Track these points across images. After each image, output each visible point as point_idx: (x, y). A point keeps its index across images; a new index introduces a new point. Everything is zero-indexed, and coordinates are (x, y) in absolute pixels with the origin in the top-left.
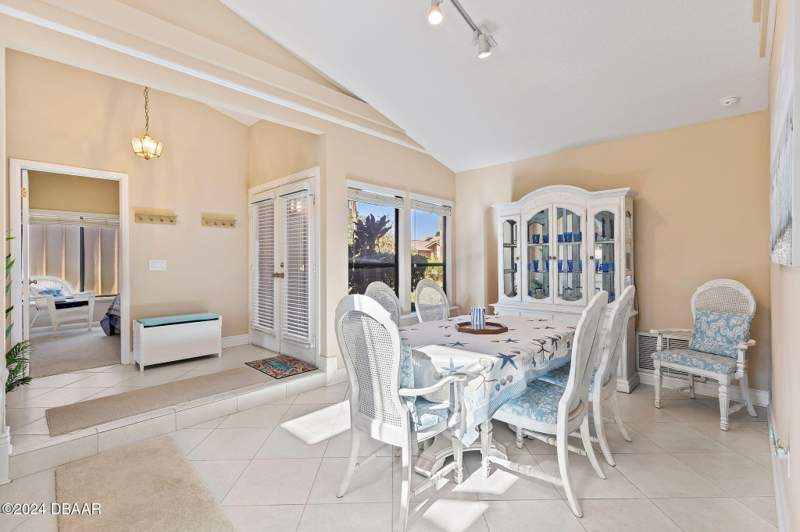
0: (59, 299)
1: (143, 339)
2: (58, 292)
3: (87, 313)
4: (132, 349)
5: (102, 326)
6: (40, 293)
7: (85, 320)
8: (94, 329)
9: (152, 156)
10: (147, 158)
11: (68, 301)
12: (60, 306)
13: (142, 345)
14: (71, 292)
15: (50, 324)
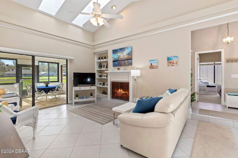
0: (208, 85)
1: (227, 99)
2: (208, 83)
3: (215, 89)
4: (225, 101)
5: (219, 94)
6: (204, 83)
7: (214, 91)
8: (217, 94)
9: (230, 42)
10: (228, 43)
11: (210, 85)
12: (208, 86)
13: (227, 100)
14: (211, 83)
15: (205, 91)
